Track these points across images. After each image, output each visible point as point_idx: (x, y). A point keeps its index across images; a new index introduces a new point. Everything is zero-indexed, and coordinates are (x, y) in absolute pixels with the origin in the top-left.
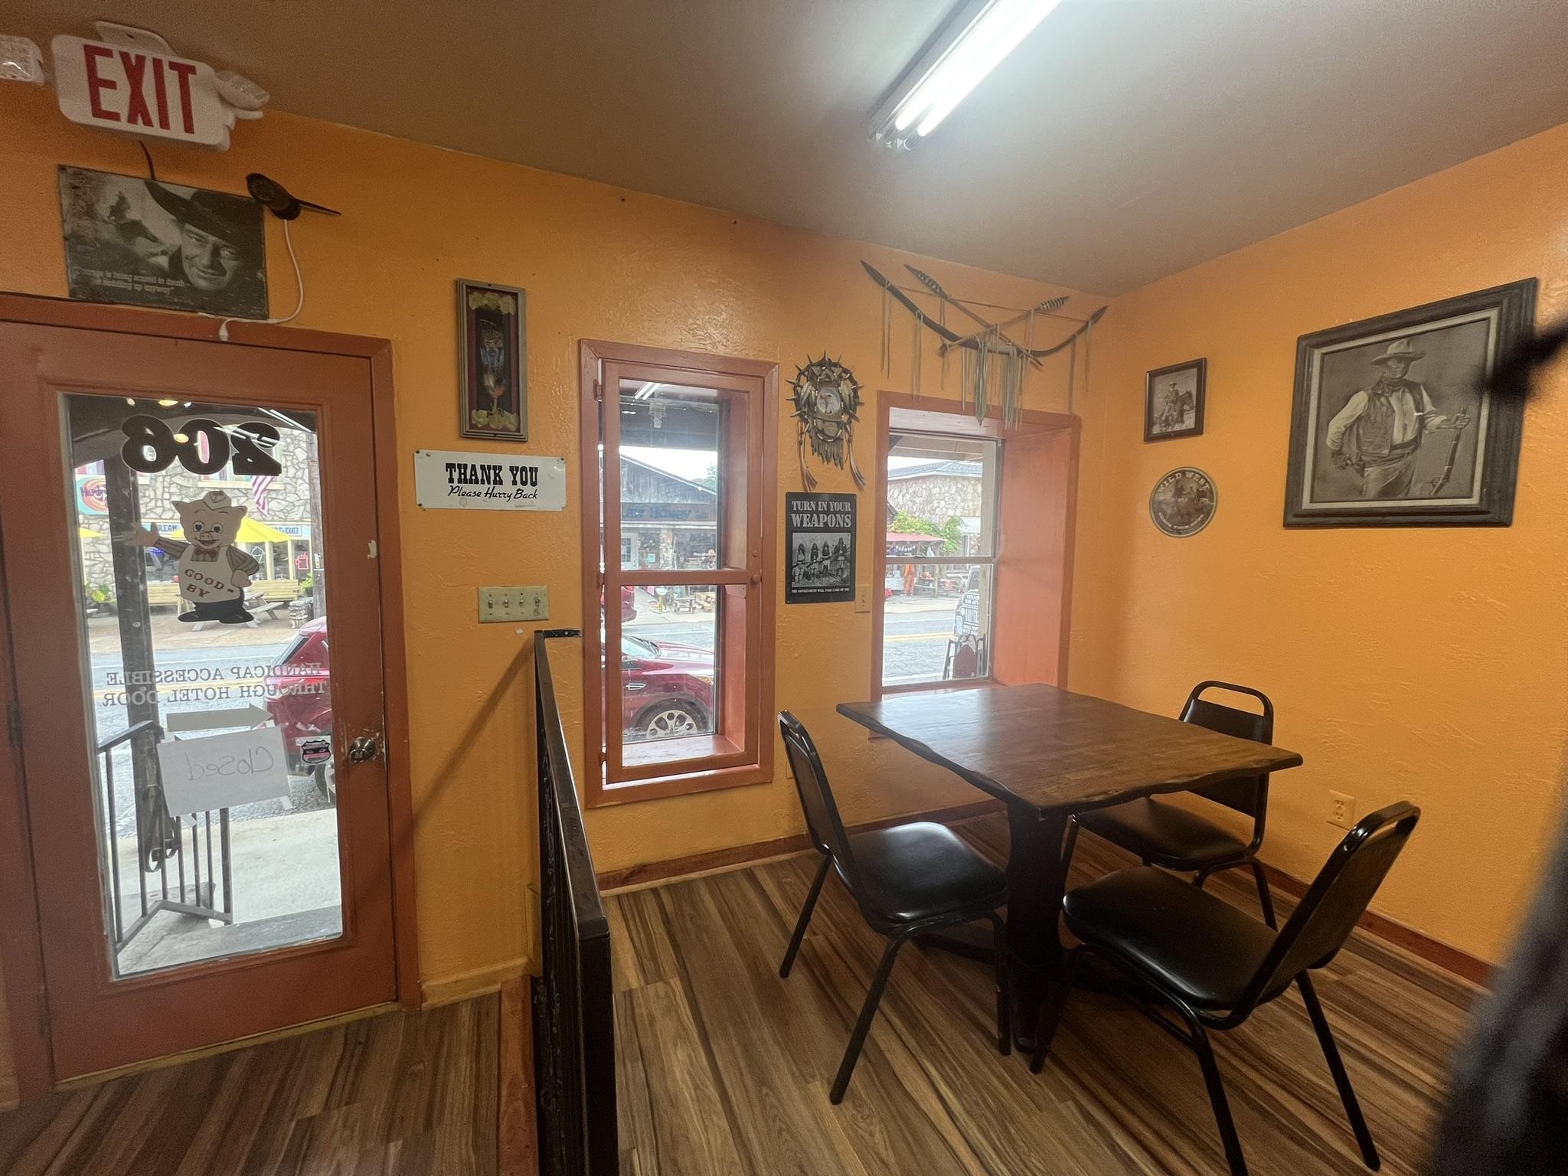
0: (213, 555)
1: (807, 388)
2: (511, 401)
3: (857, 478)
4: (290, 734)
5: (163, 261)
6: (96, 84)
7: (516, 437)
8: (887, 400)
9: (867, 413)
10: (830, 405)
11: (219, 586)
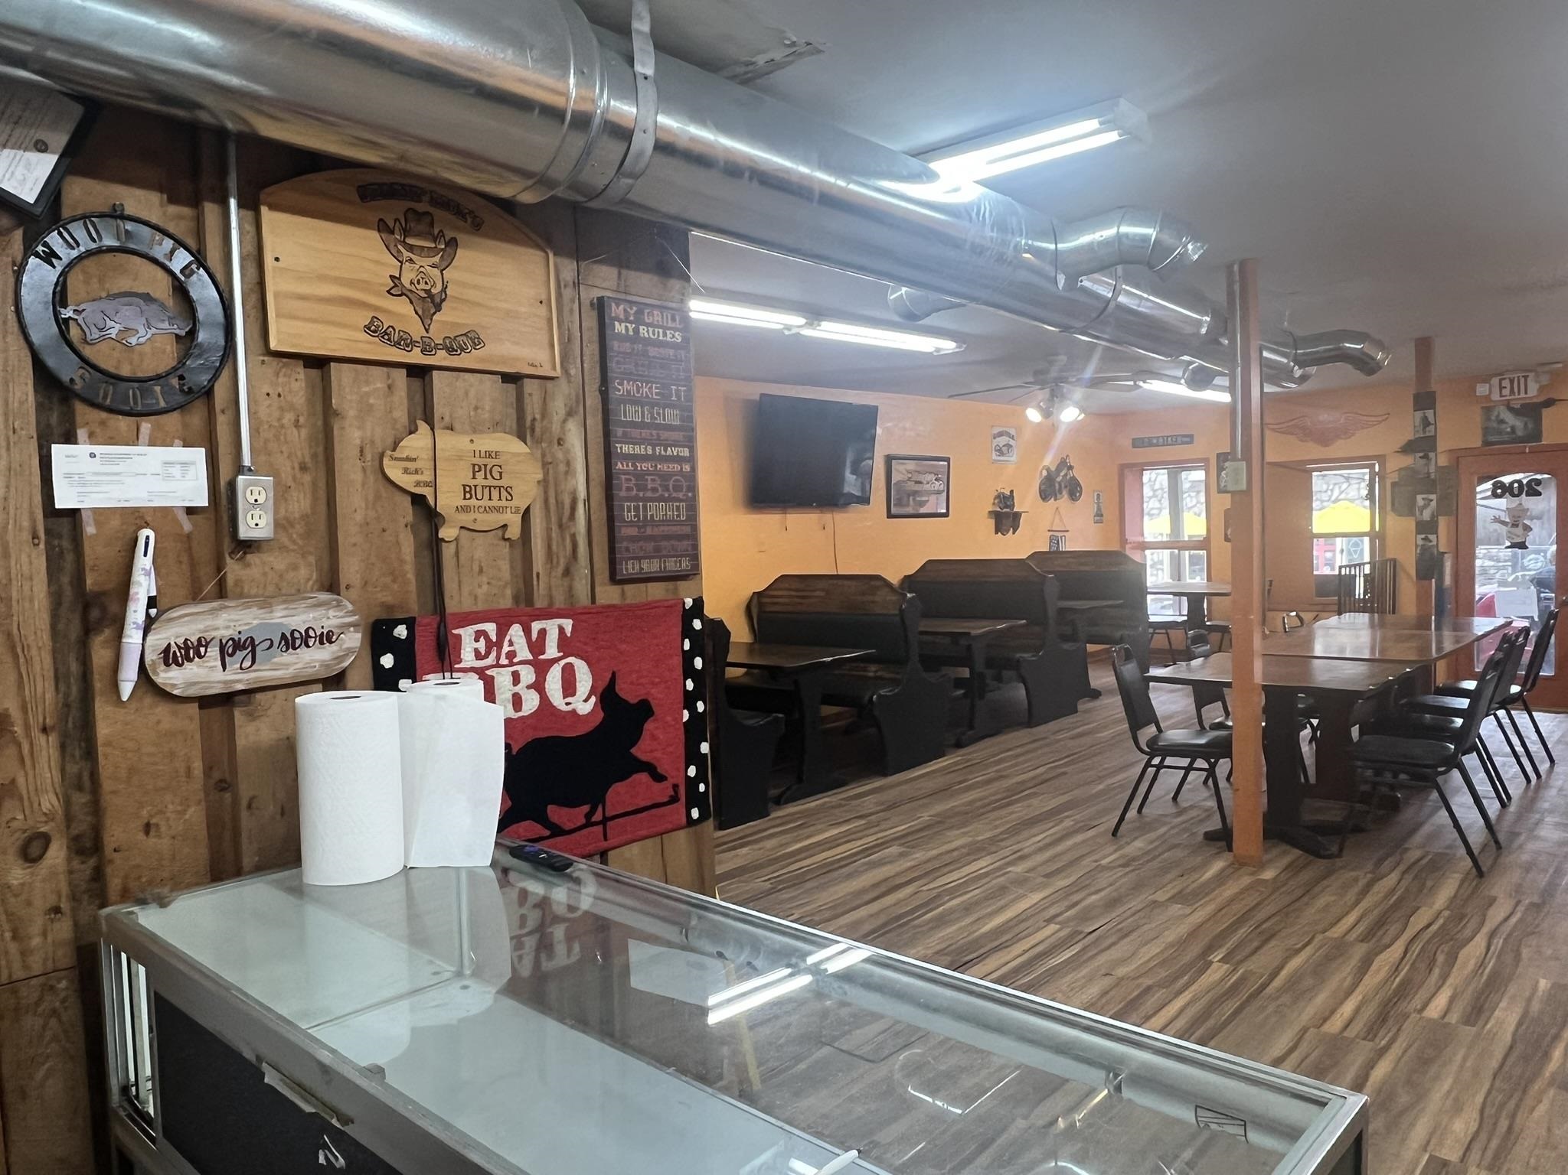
0: (1517, 526)
4: (1539, 593)
5: (1509, 430)
6: (1501, 388)
11: (1519, 536)
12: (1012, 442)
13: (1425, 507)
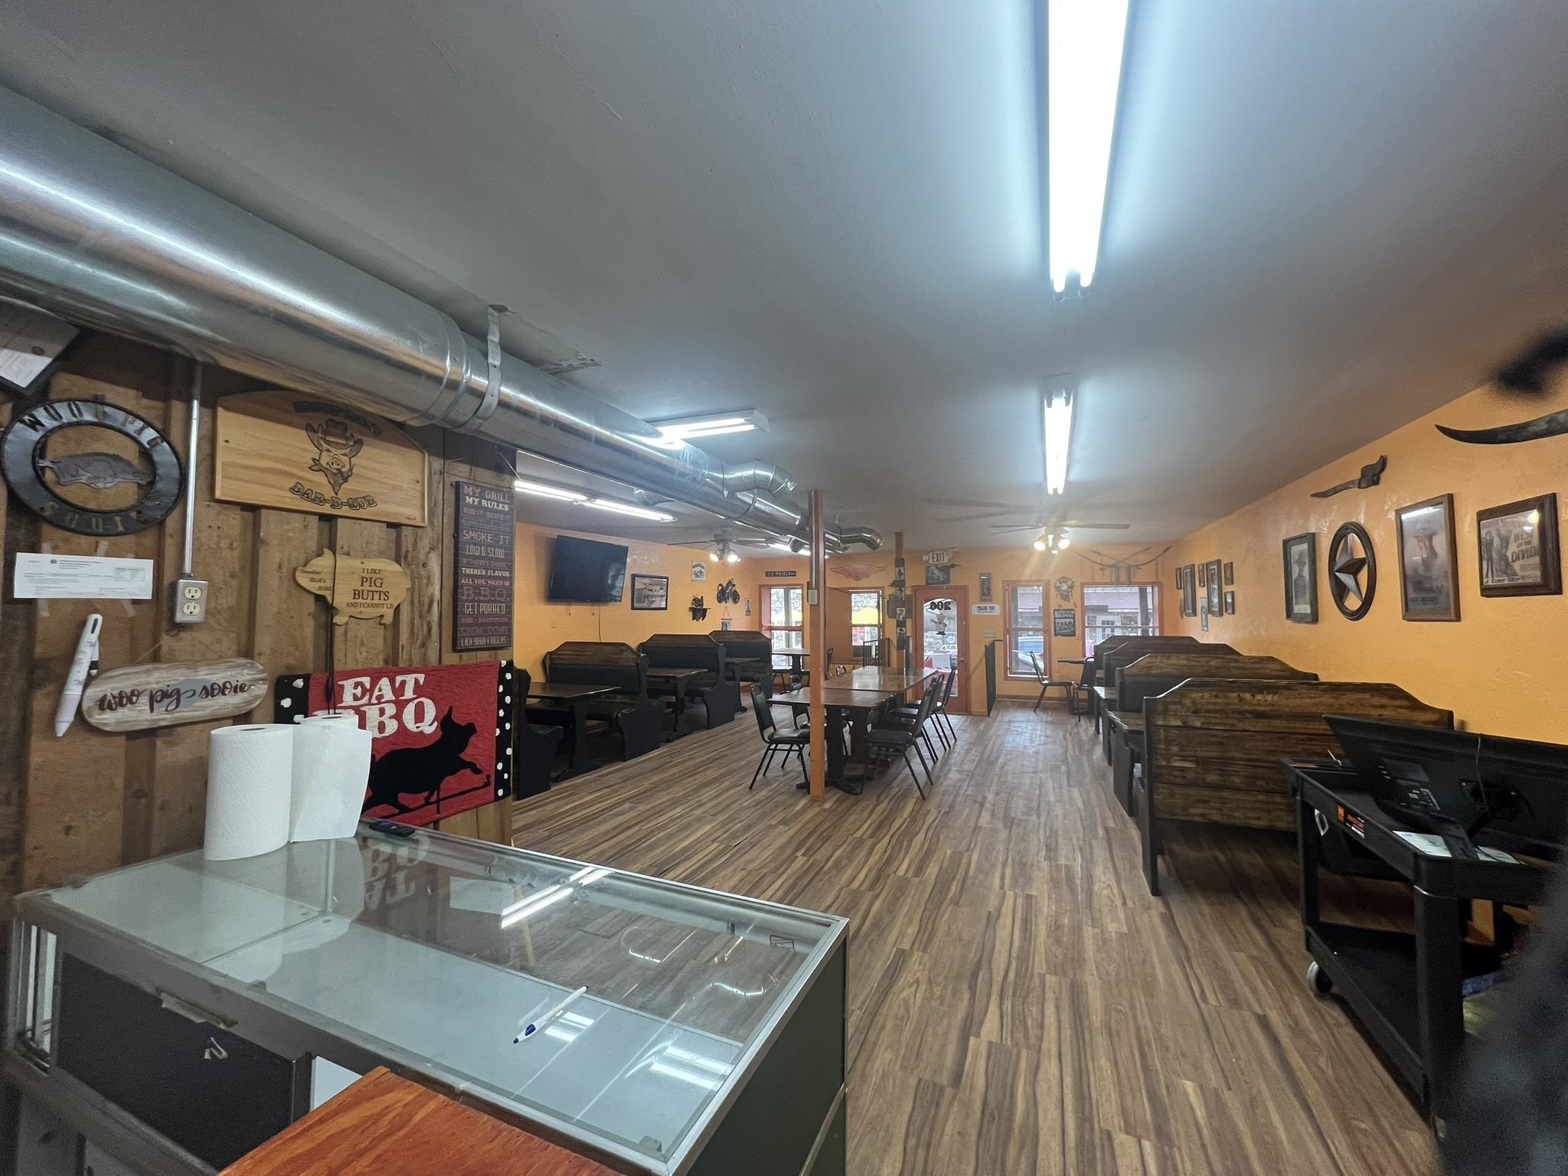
0: (941, 623)
1: (1058, 584)
2: (989, 594)
3: (1075, 604)
5: (936, 577)
6: (933, 558)
7: (990, 601)
8: (1083, 585)
9: (1077, 589)
10: (1065, 587)
11: (942, 628)
12: (703, 570)
13: (901, 614)
